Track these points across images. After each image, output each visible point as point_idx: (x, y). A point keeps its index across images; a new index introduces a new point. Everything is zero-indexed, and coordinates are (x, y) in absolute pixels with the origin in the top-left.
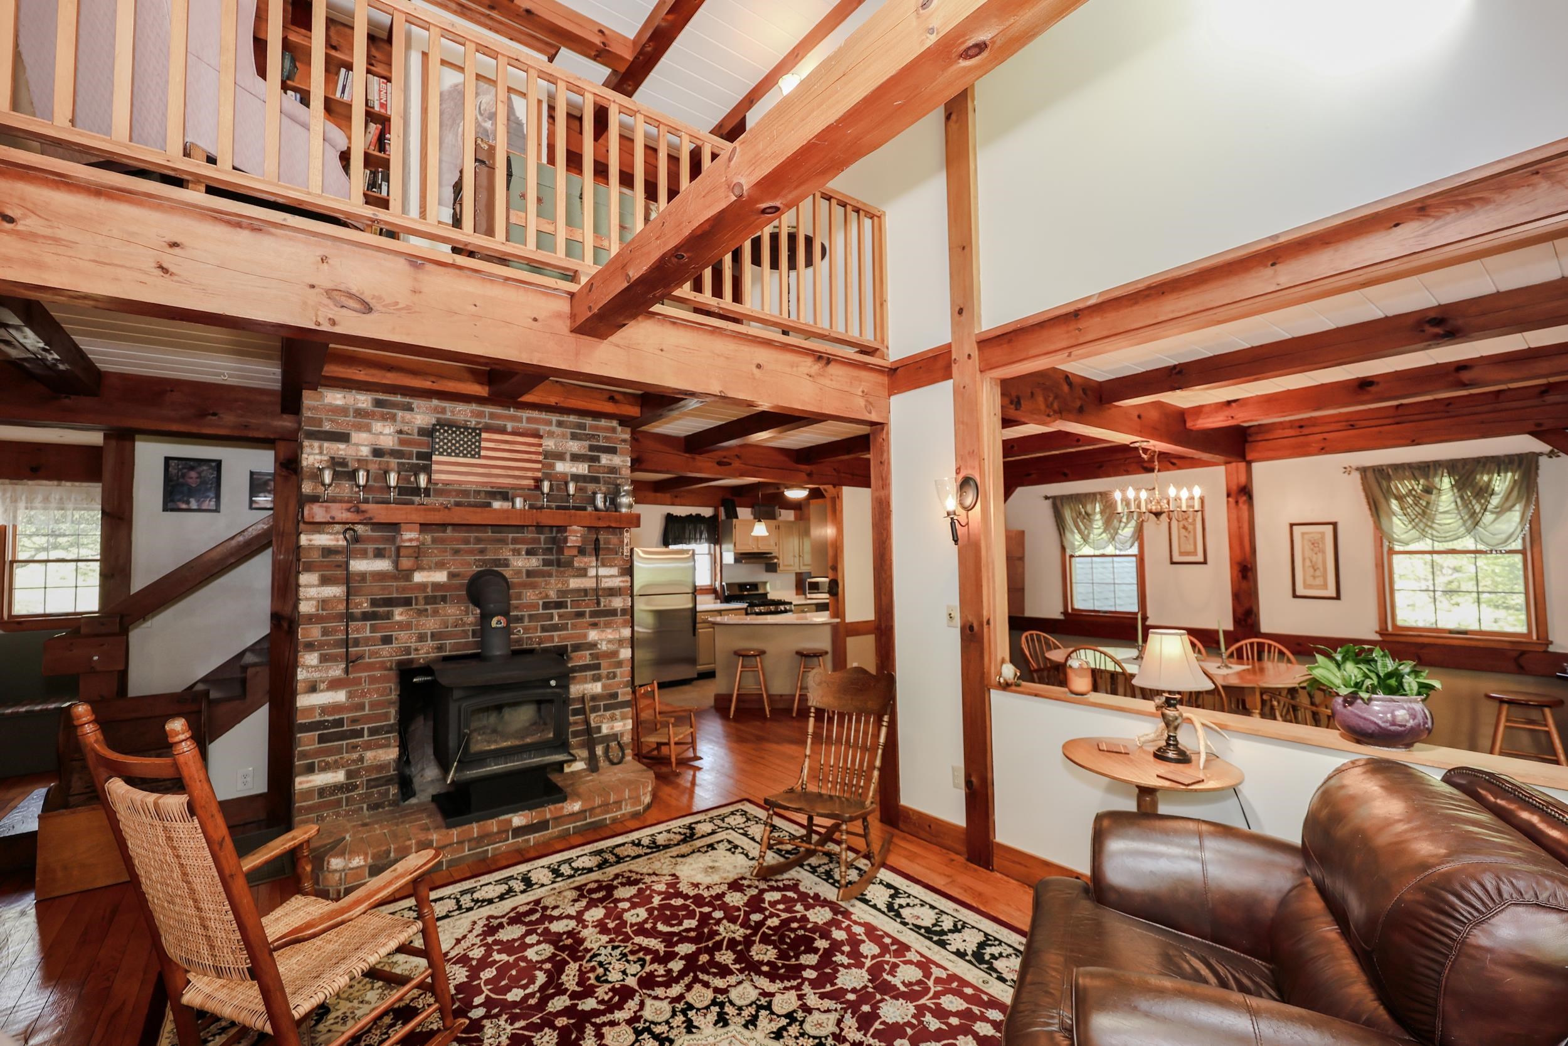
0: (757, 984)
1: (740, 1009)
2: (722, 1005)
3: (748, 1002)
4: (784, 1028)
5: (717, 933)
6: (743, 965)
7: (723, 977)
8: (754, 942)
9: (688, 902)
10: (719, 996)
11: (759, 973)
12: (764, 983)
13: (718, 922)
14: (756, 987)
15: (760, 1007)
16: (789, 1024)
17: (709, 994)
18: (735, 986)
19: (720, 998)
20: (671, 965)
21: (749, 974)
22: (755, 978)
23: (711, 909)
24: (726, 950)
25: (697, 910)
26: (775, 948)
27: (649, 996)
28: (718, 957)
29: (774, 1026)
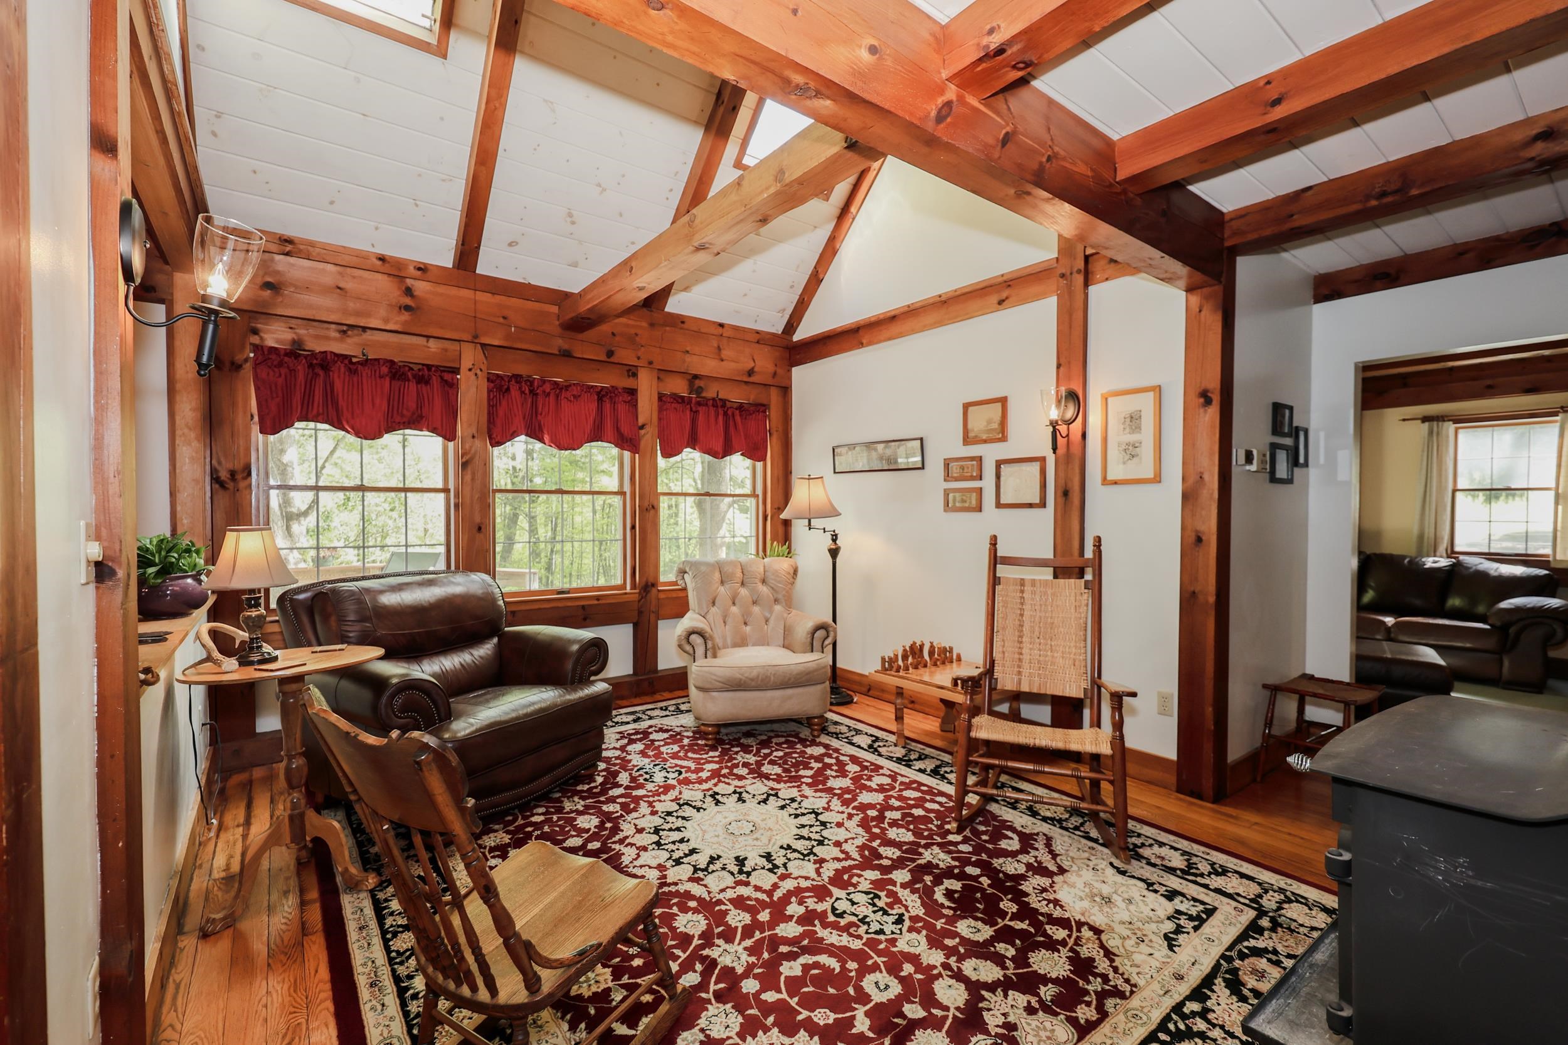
0: (705, 889)
1: (724, 869)
2: (741, 872)
3: (715, 874)
4: (686, 855)
5: (751, 951)
6: (717, 908)
7: (740, 897)
8: (700, 937)
9: (804, 1014)
10: (744, 879)
11: (700, 900)
12: (696, 890)
13: (748, 972)
14: (705, 886)
15: (706, 870)
16: (681, 858)
17: (754, 879)
18: (727, 887)
19: (743, 877)
20: (801, 910)
21: (711, 899)
22: (705, 896)
23: (764, 996)
24: (736, 928)
25: (784, 995)
26: (675, 928)
27: (813, 880)
28: (747, 918)
29: (695, 857)
